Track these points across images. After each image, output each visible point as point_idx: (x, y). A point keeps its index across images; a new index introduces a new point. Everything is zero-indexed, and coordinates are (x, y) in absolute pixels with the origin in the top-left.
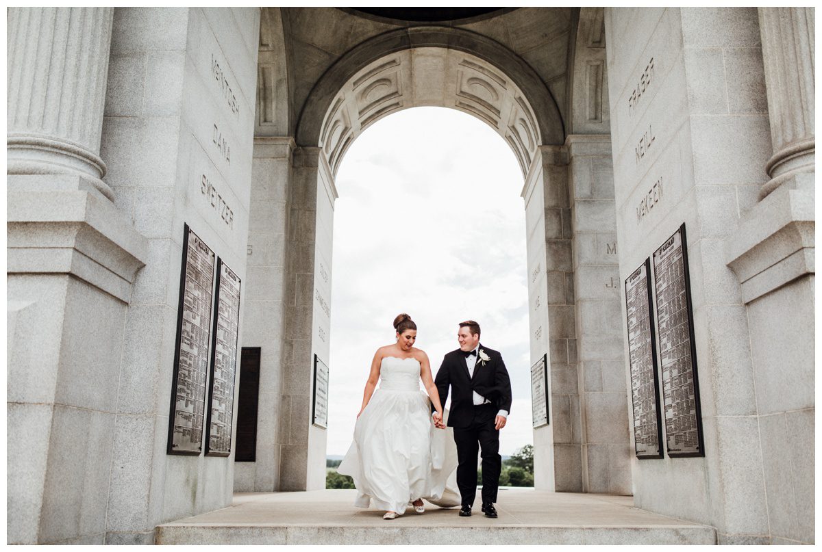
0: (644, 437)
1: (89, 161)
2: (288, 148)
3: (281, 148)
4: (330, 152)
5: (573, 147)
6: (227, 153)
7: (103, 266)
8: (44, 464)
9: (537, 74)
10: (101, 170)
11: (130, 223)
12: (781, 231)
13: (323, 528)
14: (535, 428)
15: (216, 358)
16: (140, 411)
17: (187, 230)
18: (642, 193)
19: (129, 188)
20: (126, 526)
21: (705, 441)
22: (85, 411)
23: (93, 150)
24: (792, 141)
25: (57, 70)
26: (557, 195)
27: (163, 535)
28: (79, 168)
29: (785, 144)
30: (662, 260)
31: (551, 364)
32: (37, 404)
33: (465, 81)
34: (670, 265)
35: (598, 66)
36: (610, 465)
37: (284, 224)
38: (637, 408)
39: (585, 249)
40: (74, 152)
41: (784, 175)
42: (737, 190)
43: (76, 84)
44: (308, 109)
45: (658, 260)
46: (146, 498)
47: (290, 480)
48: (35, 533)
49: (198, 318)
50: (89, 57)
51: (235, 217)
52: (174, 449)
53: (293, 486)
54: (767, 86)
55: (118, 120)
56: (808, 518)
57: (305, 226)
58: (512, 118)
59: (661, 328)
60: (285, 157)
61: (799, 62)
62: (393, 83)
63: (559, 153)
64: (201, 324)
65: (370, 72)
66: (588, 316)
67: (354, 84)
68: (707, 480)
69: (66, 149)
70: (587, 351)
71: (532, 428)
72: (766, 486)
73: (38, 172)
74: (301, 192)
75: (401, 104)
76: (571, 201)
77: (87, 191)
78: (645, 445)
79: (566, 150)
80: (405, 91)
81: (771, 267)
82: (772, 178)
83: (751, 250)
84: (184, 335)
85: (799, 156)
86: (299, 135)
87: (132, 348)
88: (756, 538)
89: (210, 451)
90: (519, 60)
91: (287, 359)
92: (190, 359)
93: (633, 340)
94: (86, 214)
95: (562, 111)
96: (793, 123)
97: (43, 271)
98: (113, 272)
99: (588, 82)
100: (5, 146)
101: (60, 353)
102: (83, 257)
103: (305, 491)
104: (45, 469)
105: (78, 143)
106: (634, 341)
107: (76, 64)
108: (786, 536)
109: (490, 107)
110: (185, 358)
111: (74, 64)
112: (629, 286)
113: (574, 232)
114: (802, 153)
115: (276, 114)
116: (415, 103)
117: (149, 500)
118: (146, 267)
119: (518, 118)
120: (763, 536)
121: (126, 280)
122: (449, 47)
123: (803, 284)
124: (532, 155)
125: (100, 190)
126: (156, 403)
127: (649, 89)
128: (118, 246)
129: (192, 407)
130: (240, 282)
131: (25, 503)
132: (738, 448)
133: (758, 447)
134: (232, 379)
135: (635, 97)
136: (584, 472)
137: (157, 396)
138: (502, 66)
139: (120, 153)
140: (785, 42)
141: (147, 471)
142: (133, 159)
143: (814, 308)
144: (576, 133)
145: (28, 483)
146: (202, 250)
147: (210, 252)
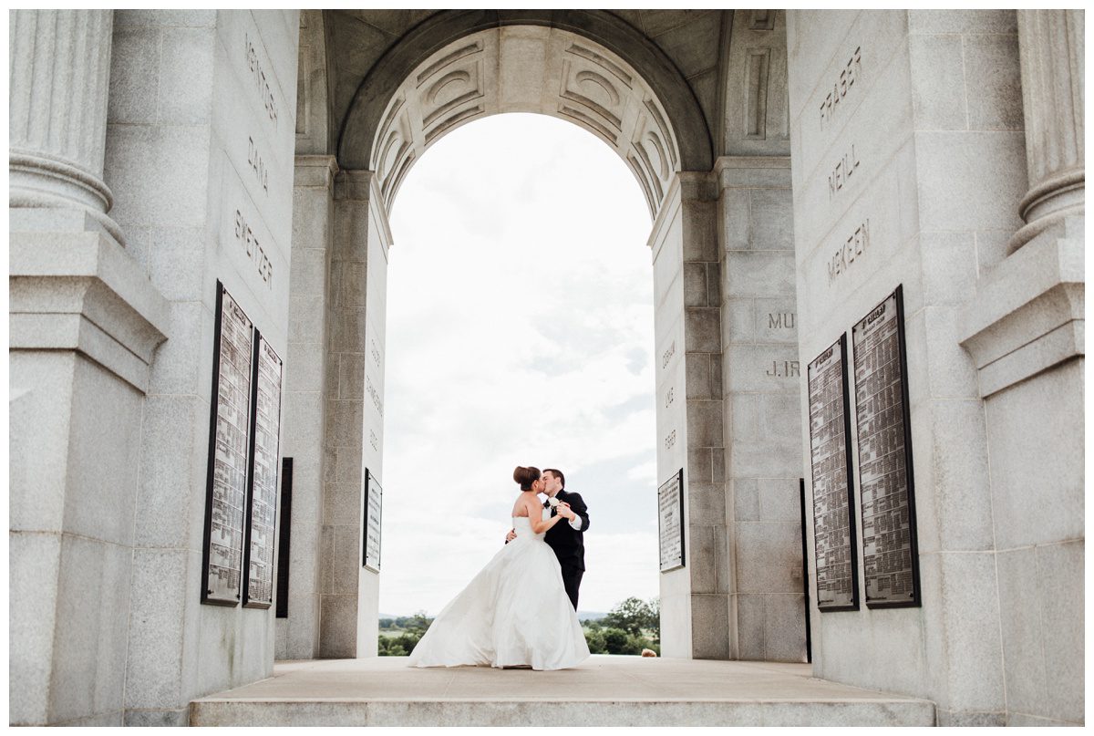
0: (831, 581)
1: (91, 189)
2: (328, 171)
3: (317, 172)
4: (384, 178)
5: (726, 174)
6: (264, 178)
7: (116, 340)
8: (52, 615)
9: (676, 67)
10: (107, 202)
11: (147, 278)
12: (1042, 297)
13: (415, 703)
14: (663, 572)
15: (255, 471)
16: (167, 544)
17: (220, 290)
18: (837, 242)
19: (141, 228)
20: (151, 700)
21: (922, 586)
22: (97, 542)
23: (96, 175)
24: (1058, 170)
25: (44, 55)
26: (701, 243)
27: (200, 713)
28: (79, 198)
29: (1049, 174)
30: (866, 336)
31: (690, 483)
32: (39, 532)
33: (573, 76)
34: (878, 342)
35: (762, 56)
36: (768, 622)
37: (323, 282)
38: (821, 542)
39: (739, 321)
40: (73, 176)
41: (1047, 217)
42: (976, 239)
43: (71, 76)
44: (354, 115)
45: (860, 337)
46: (177, 664)
47: (334, 643)
48: (43, 708)
49: (234, 414)
50: (88, 35)
51: (274, 271)
52: (209, 597)
53: (339, 652)
54: (1024, 91)
55: (122, 130)
56: (1062, 688)
57: (352, 285)
58: (638, 131)
59: (861, 432)
60: (323, 185)
61: (1072, 57)
62: (471, 78)
63: (705, 183)
64: (238, 423)
65: (441, 61)
66: (742, 416)
67: (419, 78)
68: (923, 638)
69: (61, 172)
70: (738, 466)
71: (658, 572)
72: (1004, 646)
73: (26, 204)
74: (345, 236)
75: (481, 108)
76: (721, 251)
77: (98, 233)
78: (832, 592)
79: (715, 179)
80: (488, 90)
81: (1024, 346)
82: (1026, 223)
83: (997, 322)
84: (219, 438)
85: (1068, 191)
86: (342, 154)
87: (153, 455)
88: (988, 714)
89: (250, 601)
90: (651, 45)
91: (327, 475)
92: (227, 472)
93: (817, 448)
94: (98, 266)
95: (709, 122)
96: (1061, 143)
97: (40, 346)
98: (127, 349)
99: (747, 80)
100: (7, 166)
101: (68, 462)
102: (93, 327)
103: (355, 658)
104: (54, 622)
105: (77, 163)
106: (819, 450)
107: (71, 47)
108: (1029, 712)
109: (608, 115)
110: (221, 471)
111: (68, 45)
112: (814, 373)
113: (724, 296)
114: (1072, 187)
115: (310, 121)
116: (501, 107)
117: (181, 665)
118: (168, 342)
119: (646, 131)
120: (998, 713)
121: (143, 360)
122: (553, 26)
123: (1069, 370)
124: (666, 186)
125: (109, 230)
126: (187, 533)
127: (853, 92)
128: (135, 312)
129: (227, 539)
130: (281, 364)
131: (27, 668)
132: (968, 594)
133: (995, 593)
134: (273, 501)
135: (830, 103)
136: (732, 632)
137: (188, 524)
138: (626, 55)
139: (127, 177)
140: (1053, 27)
141: (178, 627)
142: (145, 186)
143: (1083, 403)
144: (730, 155)
145: (31, 642)
146: (238, 319)
147: (247, 322)
